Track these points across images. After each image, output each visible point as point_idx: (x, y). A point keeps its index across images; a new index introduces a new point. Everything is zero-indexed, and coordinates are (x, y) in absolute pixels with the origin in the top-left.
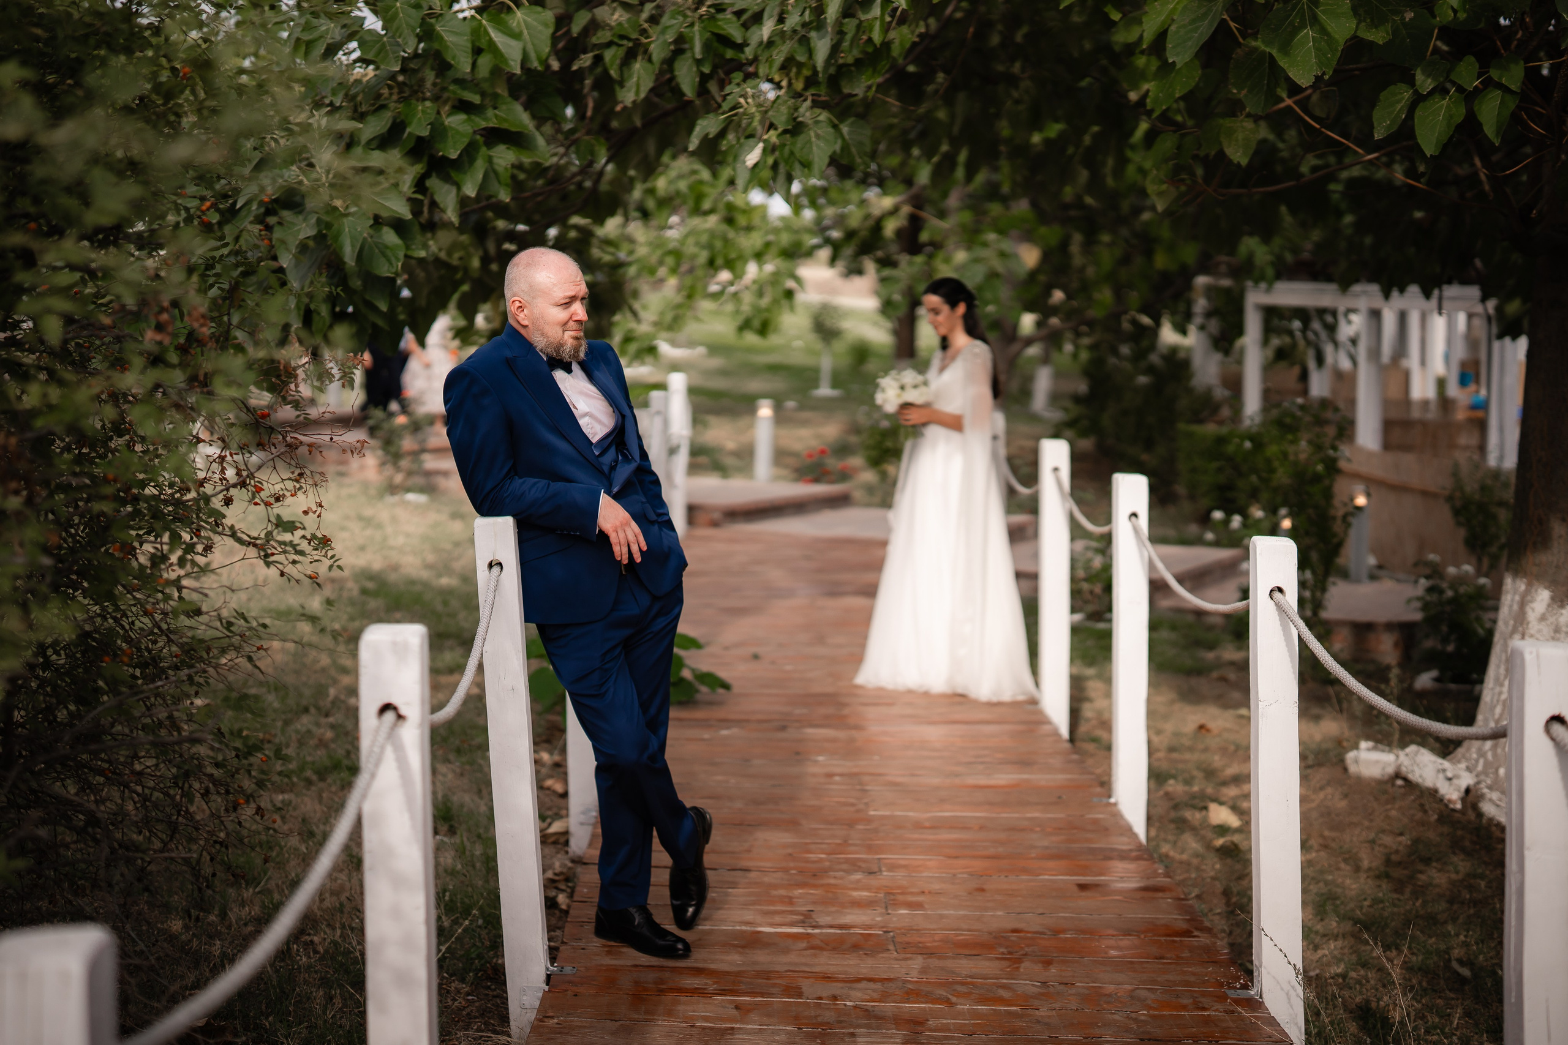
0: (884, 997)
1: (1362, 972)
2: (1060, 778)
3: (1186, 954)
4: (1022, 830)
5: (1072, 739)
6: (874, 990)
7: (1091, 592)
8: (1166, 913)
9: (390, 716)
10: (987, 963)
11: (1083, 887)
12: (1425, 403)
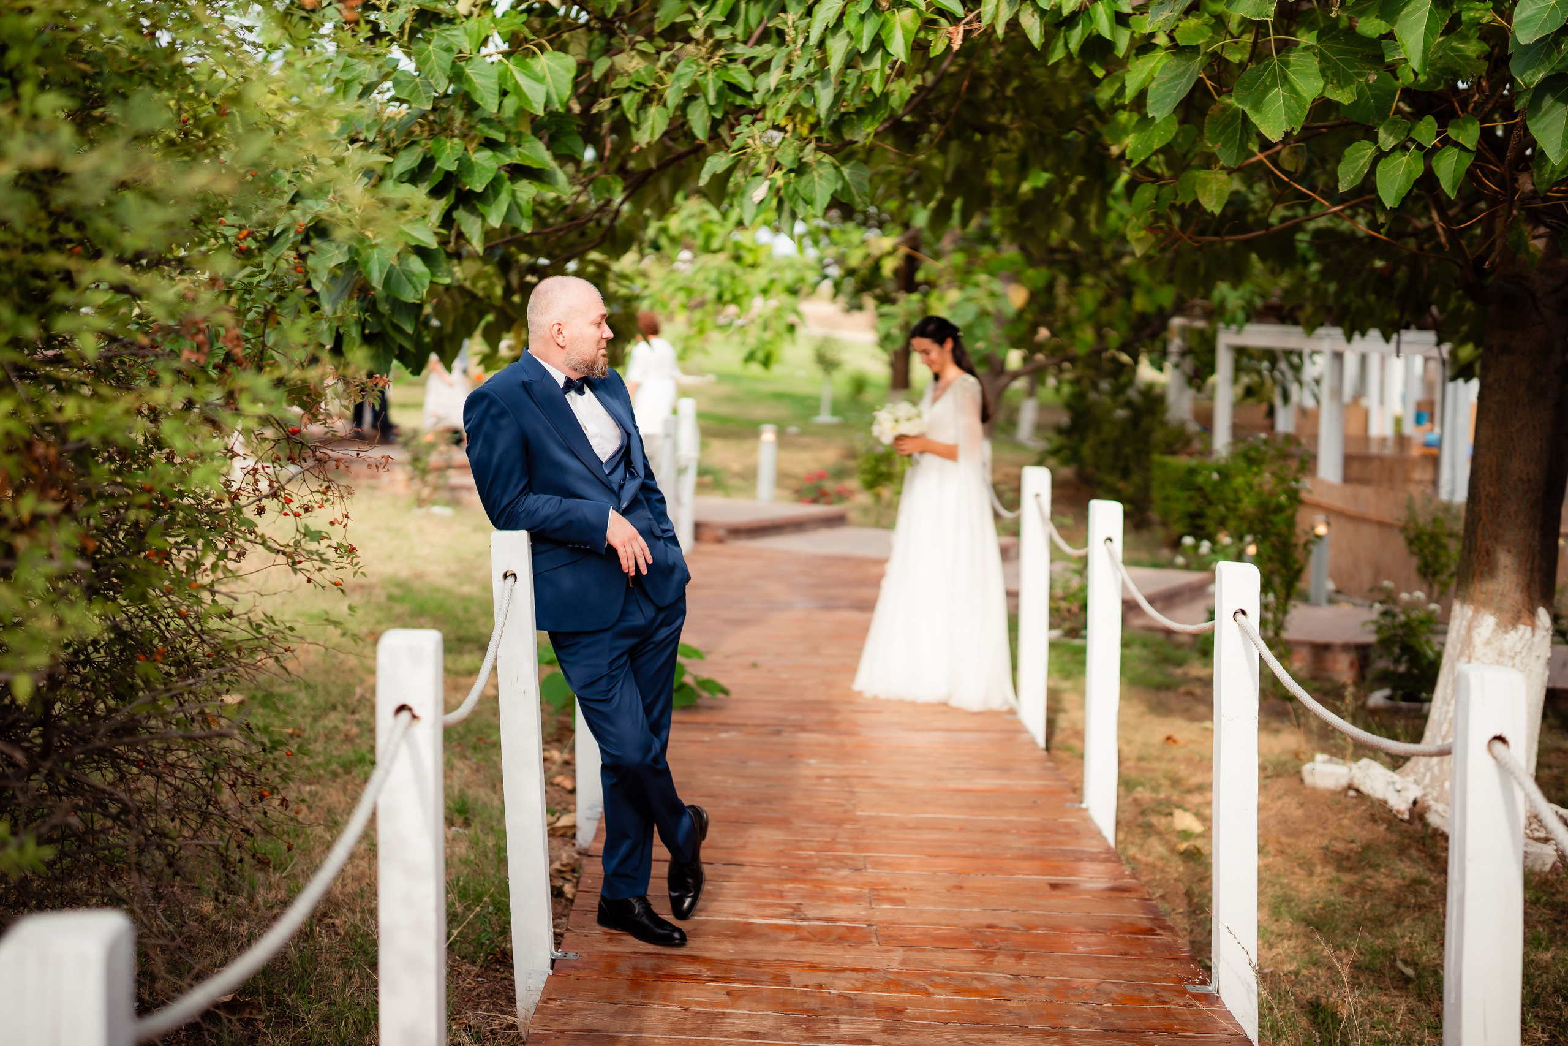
0: (866, 986)
1: (1313, 970)
2: (1036, 784)
3: (1149, 951)
4: (999, 832)
5: (1048, 749)
6: (857, 980)
7: (1069, 611)
8: (1132, 912)
9: (405, 716)
10: (963, 956)
11: (1054, 886)
12: (1383, 440)
